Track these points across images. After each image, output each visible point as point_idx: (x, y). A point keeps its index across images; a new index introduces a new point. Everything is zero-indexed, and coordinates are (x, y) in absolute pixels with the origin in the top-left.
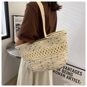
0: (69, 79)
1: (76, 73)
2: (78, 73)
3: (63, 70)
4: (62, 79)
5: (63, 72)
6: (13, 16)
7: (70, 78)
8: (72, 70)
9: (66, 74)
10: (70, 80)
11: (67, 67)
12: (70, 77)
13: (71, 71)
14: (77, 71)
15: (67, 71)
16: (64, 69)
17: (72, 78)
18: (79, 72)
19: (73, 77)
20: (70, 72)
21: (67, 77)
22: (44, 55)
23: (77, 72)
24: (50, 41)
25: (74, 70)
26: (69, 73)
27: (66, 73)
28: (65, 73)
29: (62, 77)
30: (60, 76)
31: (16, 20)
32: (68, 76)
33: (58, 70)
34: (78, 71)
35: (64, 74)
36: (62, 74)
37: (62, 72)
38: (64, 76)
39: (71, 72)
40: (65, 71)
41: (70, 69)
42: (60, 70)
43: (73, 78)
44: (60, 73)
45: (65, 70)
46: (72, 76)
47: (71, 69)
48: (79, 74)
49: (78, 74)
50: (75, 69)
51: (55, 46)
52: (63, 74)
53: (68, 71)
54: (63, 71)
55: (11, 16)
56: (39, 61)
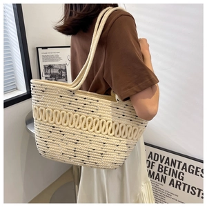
0: (176, 187)
2: (197, 171)
3: (159, 165)
5: (160, 170)
7: (179, 183)
8: (182, 165)
9: (167, 176)
10: (180, 189)
11: (168, 158)
12: (177, 181)
13: (179, 168)
14: (194, 167)
15: (170, 167)
16: (163, 164)
17: (183, 185)
19: (184, 181)
20: (176, 169)
21: (172, 182)
25: (185, 164)
26: (175, 173)
27: (167, 172)
28: (165, 173)
30: (154, 180)
32: (172, 180)
33: (149, 167)
35: (164, 175)
36: (158, 174)
38: (164, 179)
39: (179, 170)
40: (166, 167)
41: (177, 163)
42: (152, 165)
43: (185, 185)
44: (154, 173)
45: (164, 166)
46: (182, 179)
47: (180, 162)
48: (198, 173)
49: (196, 174)
52: (161, 174)
53: (173, 167)
54: (159, 168)
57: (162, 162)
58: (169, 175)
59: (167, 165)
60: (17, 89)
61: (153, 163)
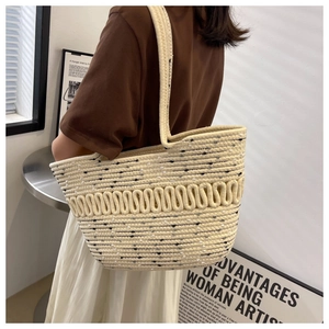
0: (246, 315)
1: (276, 296)
2: (283, 294)
3: (226, 276)
4: (220, 309)
5: (226, 284)
6: (64, 51)
7: (251, 309)
8: (261, 281)
9: (235, 295)
10: (251, 318)
11: (241, 267)
12: (250, 306)
13: (255, 285)
14: (280, 288)
15: (242, 281)
16: (232, 275)
17: (257, 313)
18: (287, 293)
19: (261, 308)
20: (251, 286)
21: (240, 306)
22: (148, 209)
23: (281, 292)
24: (178, 158)
25: (267, 281)
26: (247, 293)
27: (236, 289)
28: (232, 289)
29: (221, 303)
30: (213, 298)
31: (72, 67)
32: (242, 303)
33: (208, 276)
34: (285, 289)
35: (231, 293)
36: (221, 290)
37: (223, 284)
38: (229, 300)
39: (256, 289)
40: (235, 281)
41: (255, 277)
42: (214, 274)
43: (261, 313)
44: (214, 286)
45: (233, 277)
46: (258, 304)
47: (259, 276)
48: (285, 298)
49: (281, 299)
50: (274, 278)
51: (193, 179)
52: (225, 290)
53: (246, 283)
54: (224, 280)
55: (57, 51)
56: (129, 227)
57: (230, 271)
58: (239, 294)
59: (238, 277)
60: (16, 112)
61: (216, 270)
